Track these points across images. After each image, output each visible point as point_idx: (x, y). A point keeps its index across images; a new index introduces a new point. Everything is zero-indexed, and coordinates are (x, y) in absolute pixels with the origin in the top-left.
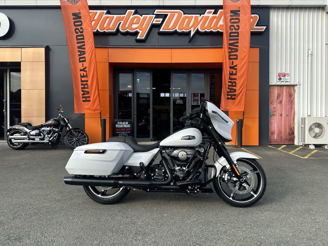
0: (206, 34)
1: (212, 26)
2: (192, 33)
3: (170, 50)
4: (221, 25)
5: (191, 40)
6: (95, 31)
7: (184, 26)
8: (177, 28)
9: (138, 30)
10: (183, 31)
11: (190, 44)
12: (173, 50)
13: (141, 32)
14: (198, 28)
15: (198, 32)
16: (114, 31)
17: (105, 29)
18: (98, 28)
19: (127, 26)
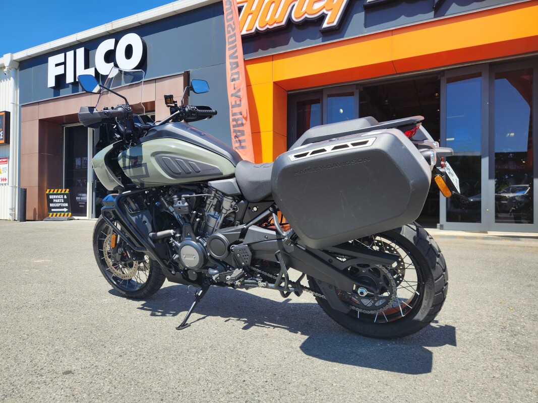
3: (389, 35)
6: (253, 31)
9: (324, 11)
13: (329, 13)
16: (283, 23)
17: (267, 24)
18: (257, 25)
19: (304, 9)
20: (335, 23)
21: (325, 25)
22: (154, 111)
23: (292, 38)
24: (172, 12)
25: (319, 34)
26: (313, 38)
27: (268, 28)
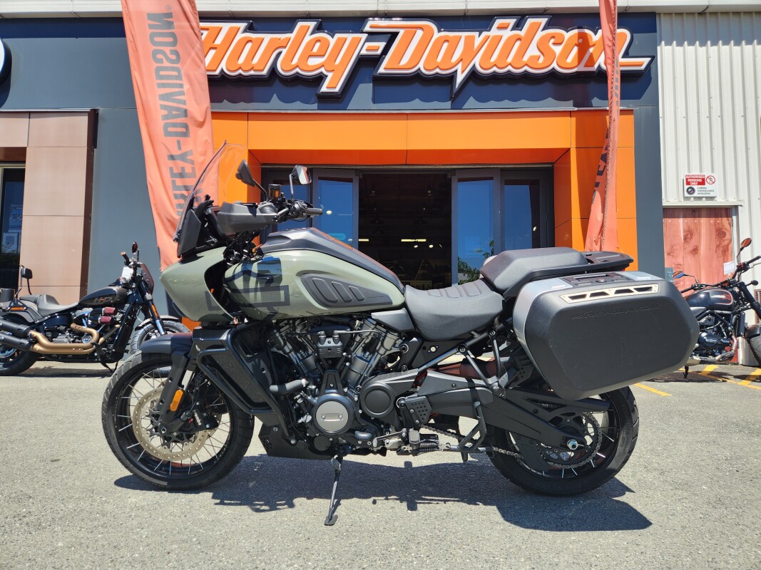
2: (460, 78)
3: (404, 119)
5: (457, 95)
6: (217, 72)
8: (421, 66)
9: (323, 70)
10: (436, 73)
12: (411, 119)
13: (330, 75)
14: (474, 65)
15: (473, 76)
16: (265, 72)
17: (240, 68)
18: (223, 65)
19: (295, 61)
20: (337, 90)
21: (324, 89)
22: (24, 162)
23: (275, 95)
24: (71, 13)
25: (314, 98)
26: (306, 101)
27: (240, 74)
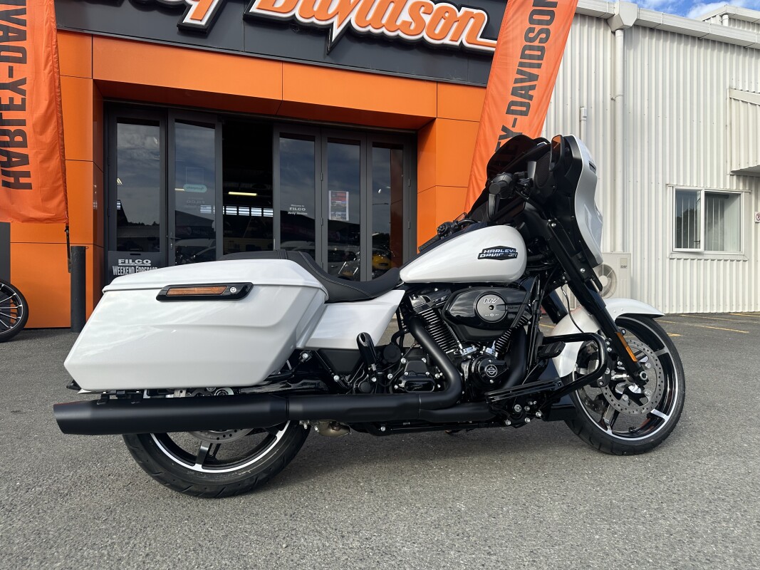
0: (369, 39)
1: (384, 21)
2: (336, 32)
3: (279, 65)
4: (404, 23)
5: (333, 49)
7: (316, 8)
8: (296, 12)
10: (313, 23)
11: (328, 59)
12: (286, 66)
14: (350, 21)
15: (349, 31)
20: (203, 23)
21: (188, 20)
